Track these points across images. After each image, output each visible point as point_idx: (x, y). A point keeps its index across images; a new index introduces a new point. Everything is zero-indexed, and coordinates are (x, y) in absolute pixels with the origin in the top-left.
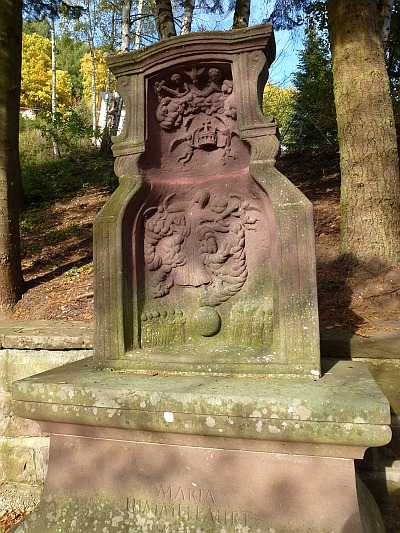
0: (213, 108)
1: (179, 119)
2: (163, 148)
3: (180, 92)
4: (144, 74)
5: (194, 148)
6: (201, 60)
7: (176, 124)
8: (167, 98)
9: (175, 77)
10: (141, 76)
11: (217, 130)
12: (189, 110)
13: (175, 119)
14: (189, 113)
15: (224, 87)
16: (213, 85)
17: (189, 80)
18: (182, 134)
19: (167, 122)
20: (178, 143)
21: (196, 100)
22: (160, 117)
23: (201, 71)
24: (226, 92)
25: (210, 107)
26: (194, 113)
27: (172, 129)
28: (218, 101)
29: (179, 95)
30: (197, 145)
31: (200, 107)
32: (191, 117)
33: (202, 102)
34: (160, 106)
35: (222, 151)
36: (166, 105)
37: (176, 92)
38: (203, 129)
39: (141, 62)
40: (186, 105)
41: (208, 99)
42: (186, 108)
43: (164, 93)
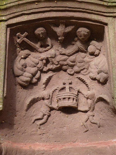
0: (76, 69)
1: (37, 76)
2: (18, 106)
3: (41, 46)
4: (6, 23)
5: (52, 109)
6: (72, 18)
7: (35, 80)
8: (27, 51)
9: (40, 31)
10: (4, 24)
11: (79, 92)
12: (50, 66)
13: (34, 75)
14: (49, 70)
15: (91, 48)
16: (78, 44)
17: (54, 36)
18: (40, 91)
19: (25, 77)
20: (34, 101)
21: (59, 58)
22: (17, 71)
23: (69, 29)
24: (92, 54)
25: (72, 66)
26: (54, 70)
27: (29, 85)
28: (83, 62)
29: (41, 49)
30: (55, 105)
31: (62, 65)
32: (50, 74)
33: (65, 60)
34: (18, 58)
35: (84, 116)
36: (25, 58)
37: (37, 46)
38: (63, 89)
39: (6, 9)
40: (47, 61)
41: (72, 58)
42: (46, 65)
43: (24, 46)
